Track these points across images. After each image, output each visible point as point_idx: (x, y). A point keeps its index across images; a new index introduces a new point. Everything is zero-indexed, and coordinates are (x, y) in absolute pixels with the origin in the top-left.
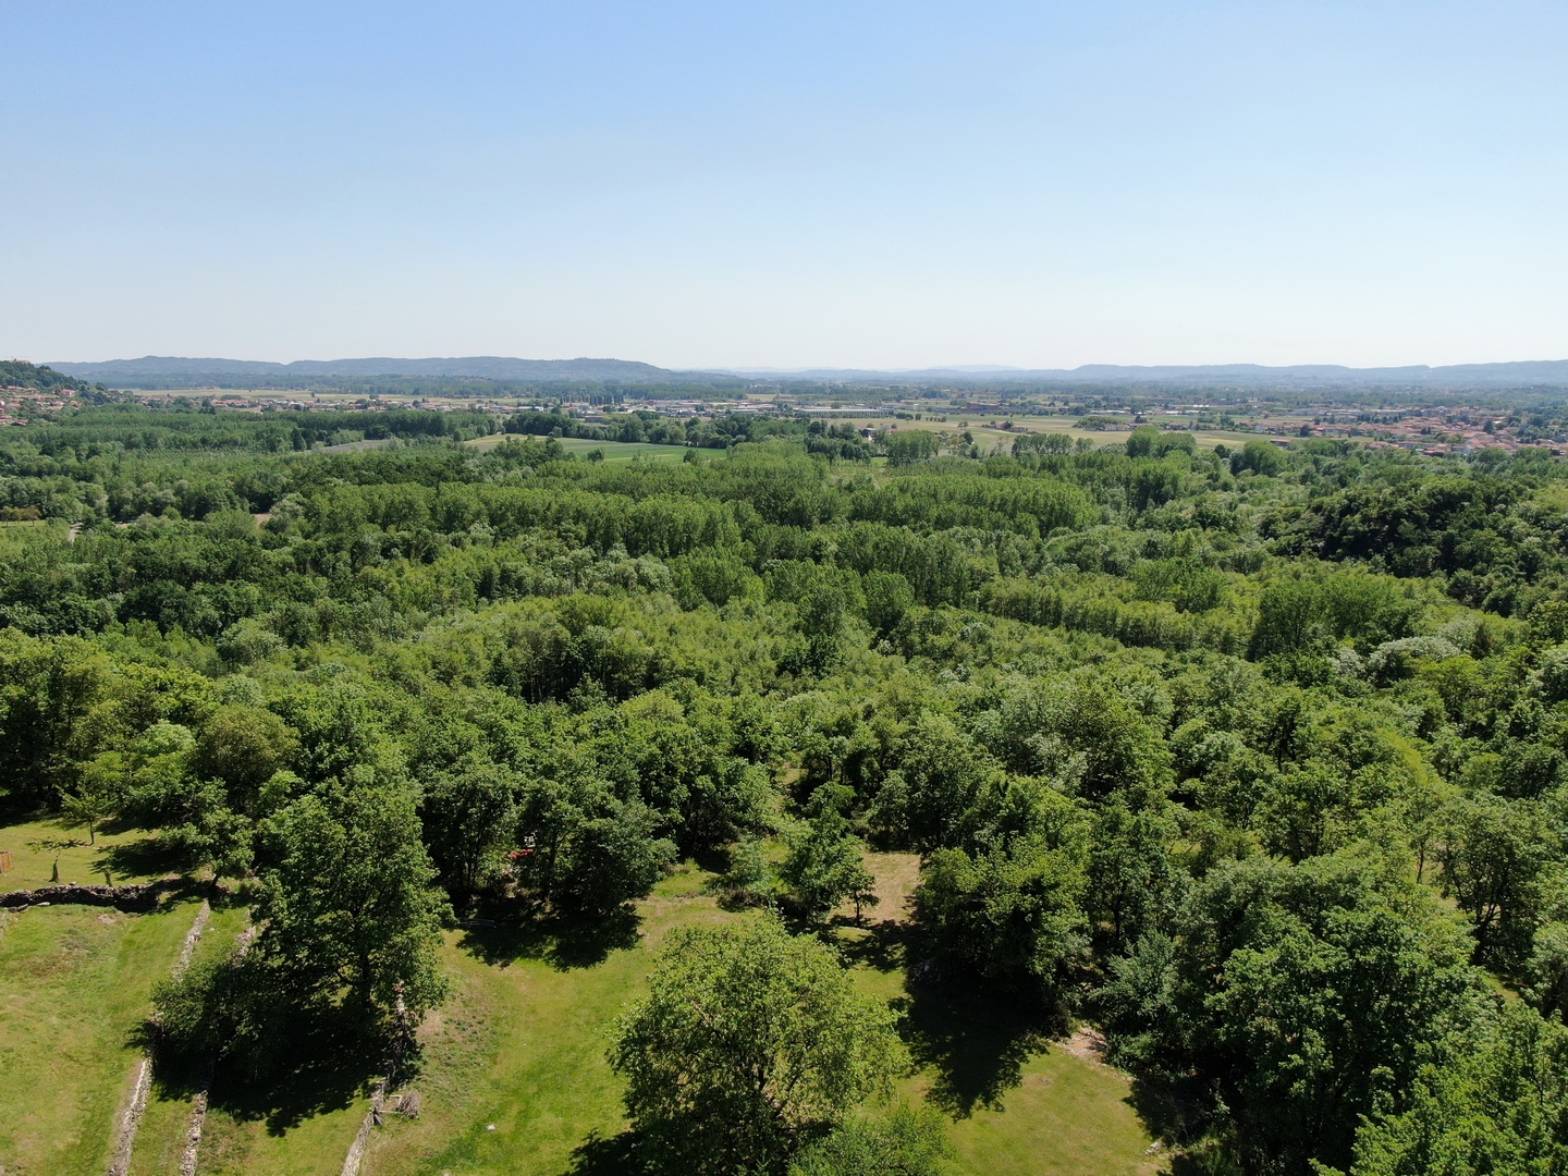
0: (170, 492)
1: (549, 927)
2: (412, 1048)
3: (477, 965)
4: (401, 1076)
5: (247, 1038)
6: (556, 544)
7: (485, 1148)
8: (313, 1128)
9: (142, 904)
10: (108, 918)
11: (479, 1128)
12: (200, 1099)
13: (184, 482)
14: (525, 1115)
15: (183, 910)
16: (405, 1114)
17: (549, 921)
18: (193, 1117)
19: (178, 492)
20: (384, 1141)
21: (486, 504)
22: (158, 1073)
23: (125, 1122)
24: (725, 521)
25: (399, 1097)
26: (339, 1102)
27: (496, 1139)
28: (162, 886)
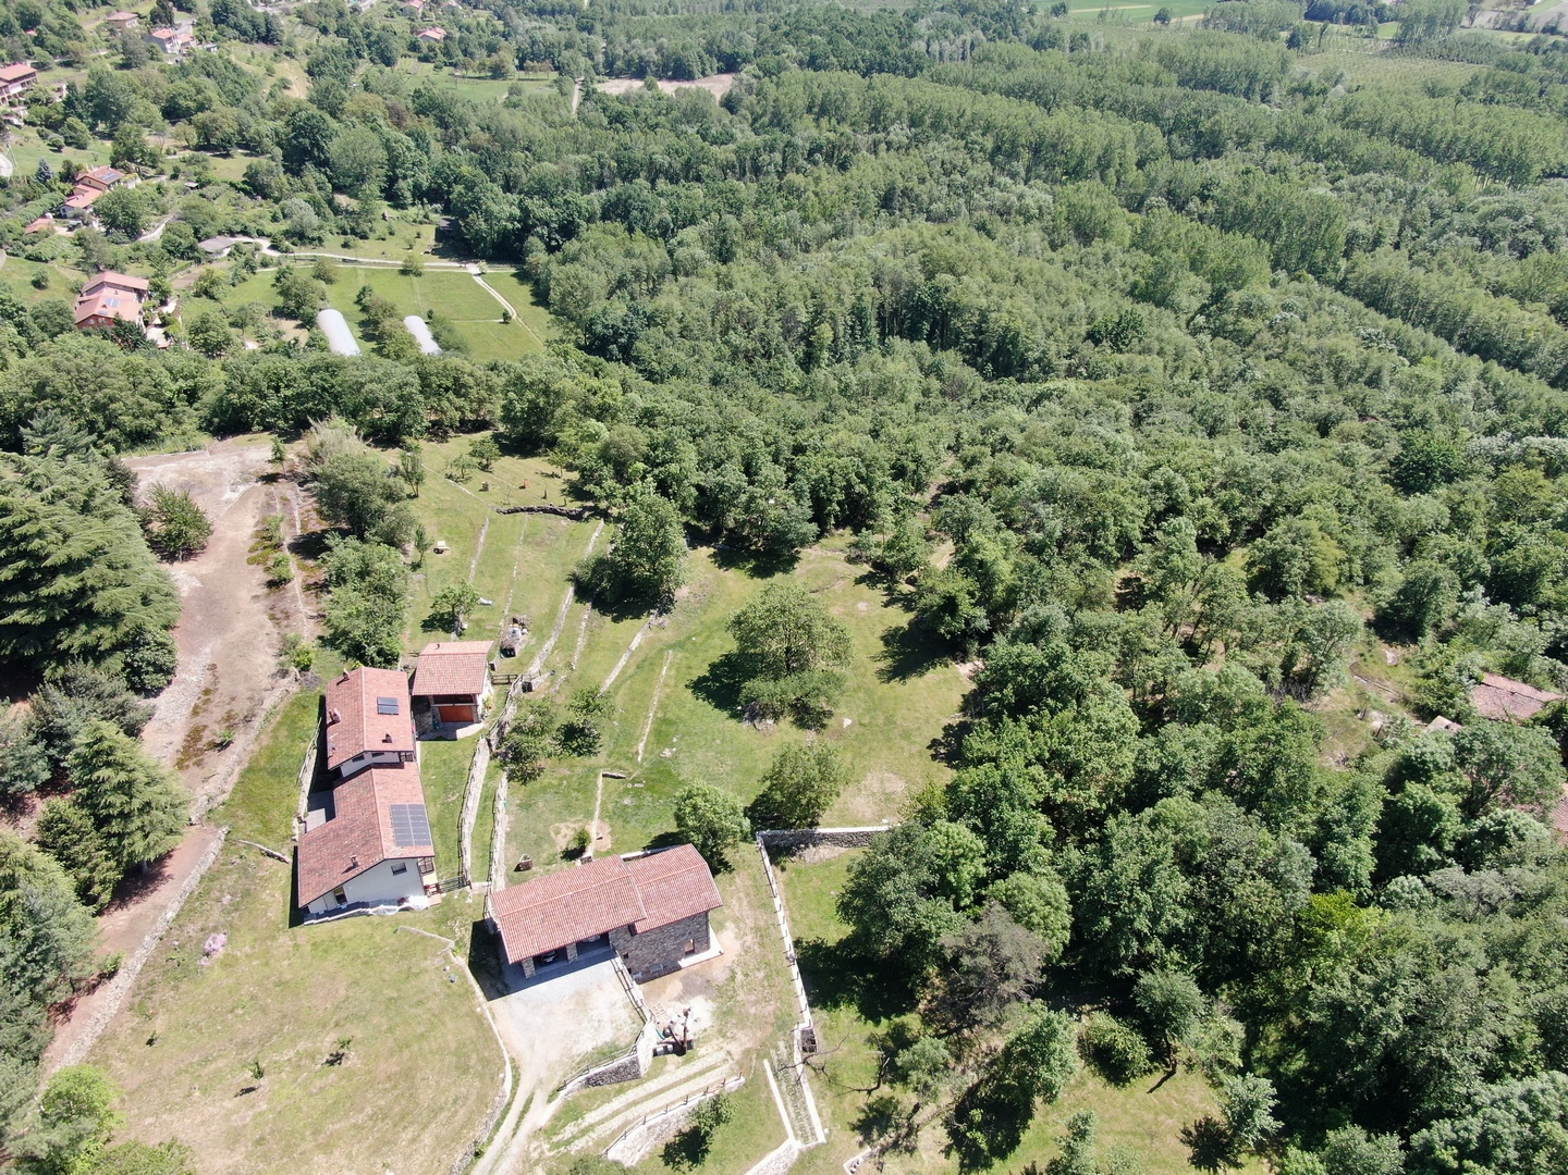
0: (653, 50)
1: (756, 555)
2: (671, 601)
3: (714, 568)
4: (664, 611)
5: (604, 589)
6: (961, 157)
7: (689, 646)
8: (627, 623)
9: (577, 517)
10: (564, 522)
11: (689, 638)
12: (589, 605)
13: (664, 40)
14: (708, 637)
15: (593, 521)
16: (661, 627)
17: (757, 551)
18: (586, 610)
19: (660, 50)
20: (651, 634)
21: (910, 103)
22: (576, 592)
23: (563, 608)
24: (1123, 147)
25: (661, 620)
26: (637, 616)
27: (694, 643)
28: (585, 509)
